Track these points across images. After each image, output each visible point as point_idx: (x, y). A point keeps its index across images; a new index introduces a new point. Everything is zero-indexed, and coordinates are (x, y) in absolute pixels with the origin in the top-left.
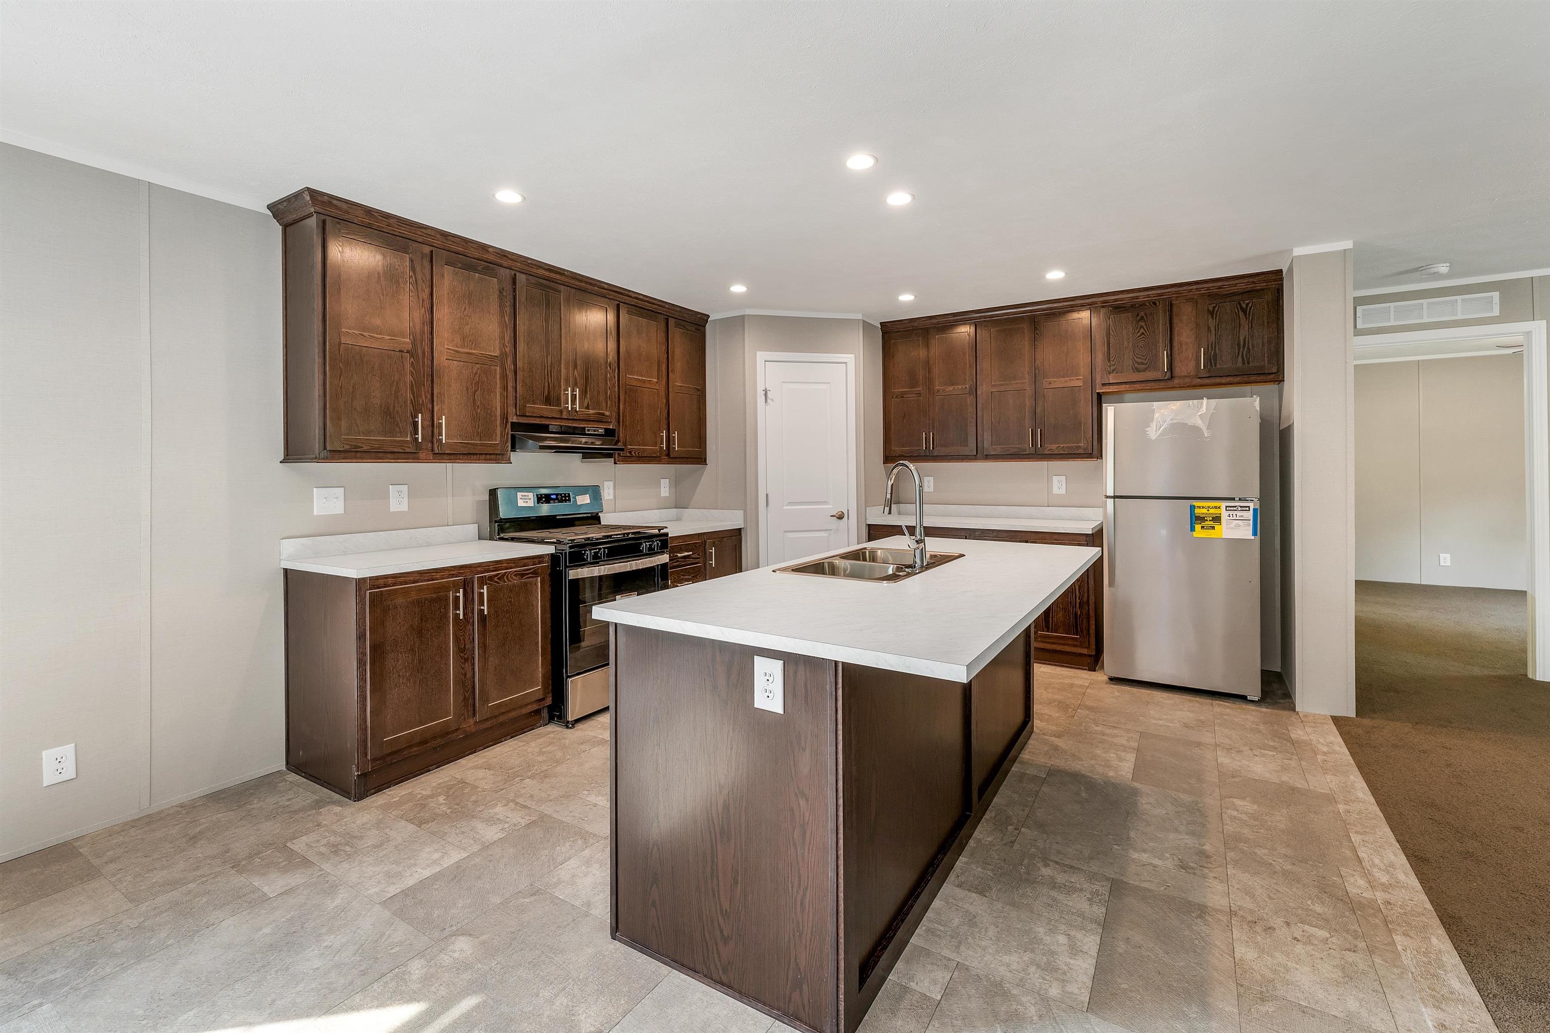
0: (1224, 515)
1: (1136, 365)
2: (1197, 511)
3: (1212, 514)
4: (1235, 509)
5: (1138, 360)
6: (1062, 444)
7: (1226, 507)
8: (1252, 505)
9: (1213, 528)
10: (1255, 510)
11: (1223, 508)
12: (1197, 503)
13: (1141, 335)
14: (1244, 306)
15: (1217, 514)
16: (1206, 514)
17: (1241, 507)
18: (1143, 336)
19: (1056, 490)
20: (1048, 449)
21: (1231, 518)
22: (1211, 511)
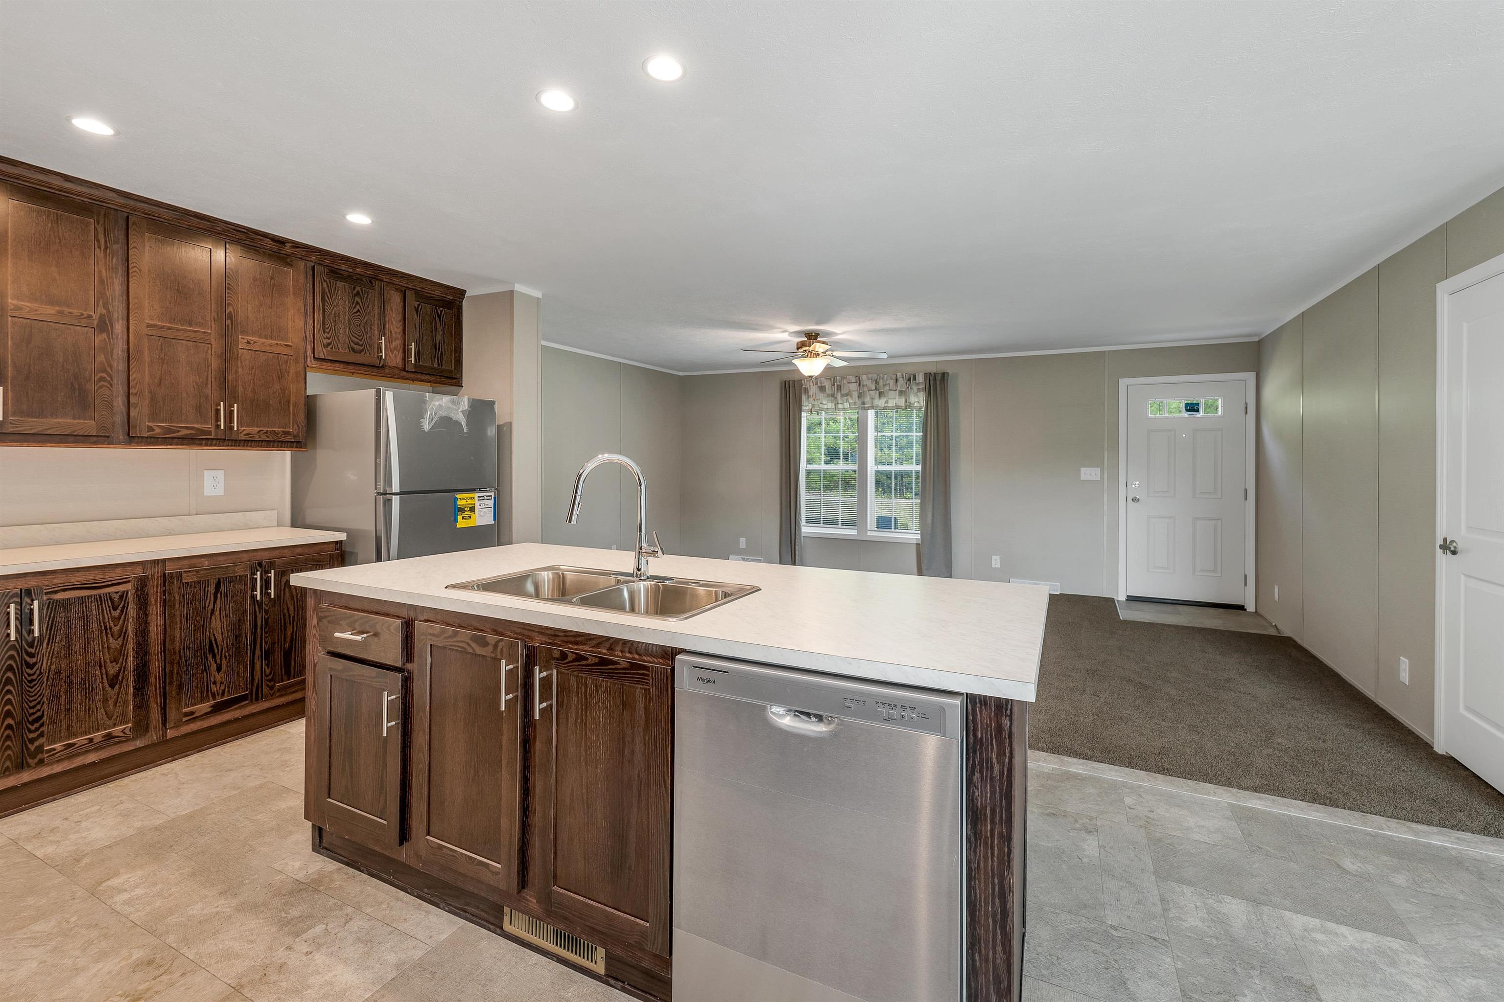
0: (477, 503)
1: (352, 344)
2: (459, 503)
3: (469, 504)
4: (483, 498)
5: (354, 339)
6: (264, 427)
7: (478, 497)
8: (492, 494)
9: (470, 517)
10: (495, 498)
11: (476, 498)
12: (459, 496)
13: (356, 313)
14: (439, 312)
15: (472, 504)
16: (466, 505)
17: (487, 496)
18: (359, 313)
19: (208, 491)
20: (245, 432)
21: (481, 507)
22: (470, 502)
